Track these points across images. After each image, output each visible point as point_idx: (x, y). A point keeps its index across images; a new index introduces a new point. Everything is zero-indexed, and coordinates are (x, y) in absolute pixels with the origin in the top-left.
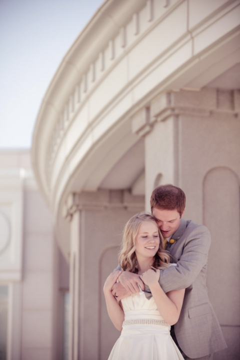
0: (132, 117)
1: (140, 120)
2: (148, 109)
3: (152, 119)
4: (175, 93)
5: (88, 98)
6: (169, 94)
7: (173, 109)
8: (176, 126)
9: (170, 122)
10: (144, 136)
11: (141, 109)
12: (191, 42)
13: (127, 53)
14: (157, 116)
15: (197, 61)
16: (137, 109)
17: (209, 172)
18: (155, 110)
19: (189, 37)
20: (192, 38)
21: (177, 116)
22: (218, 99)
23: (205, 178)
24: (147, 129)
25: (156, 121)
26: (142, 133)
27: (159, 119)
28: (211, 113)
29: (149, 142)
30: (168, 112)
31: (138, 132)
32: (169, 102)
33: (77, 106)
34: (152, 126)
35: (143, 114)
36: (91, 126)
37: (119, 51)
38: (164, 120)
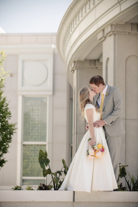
0: (97, 33)
1: (100, 35)
2: (103, 30)
3: (105, 35)
4: (114, 25)
5: (79, 23)
6: (112, 25)
7: (113, 32)
8: (115, 38)
9: (112, 37)
10: (102, 41)
11: (101, 30)
12: (120, 6)
13: (95, 7)
14: (107, 34)
15: (122, 14)
16: (99, 30)
17: (128, 57)
18: (106, 32)
19: (119, 4)
20: (120, 4)
21: (115, 34)
22: (132, 27)
23: (126, 60)
24: (103, 39)
25: (107, 36)
26: (101, 40)
27: (108, 35)
28: (129, 33)
29: (104, 44)
30: (112, 33)
31: (100, 40)
32: (112, 29)
33: (75, 26)
34: (105, 38)
35: (102, 32)
36: (81, 35)
37: (92, 6)
38: (110, 36)
